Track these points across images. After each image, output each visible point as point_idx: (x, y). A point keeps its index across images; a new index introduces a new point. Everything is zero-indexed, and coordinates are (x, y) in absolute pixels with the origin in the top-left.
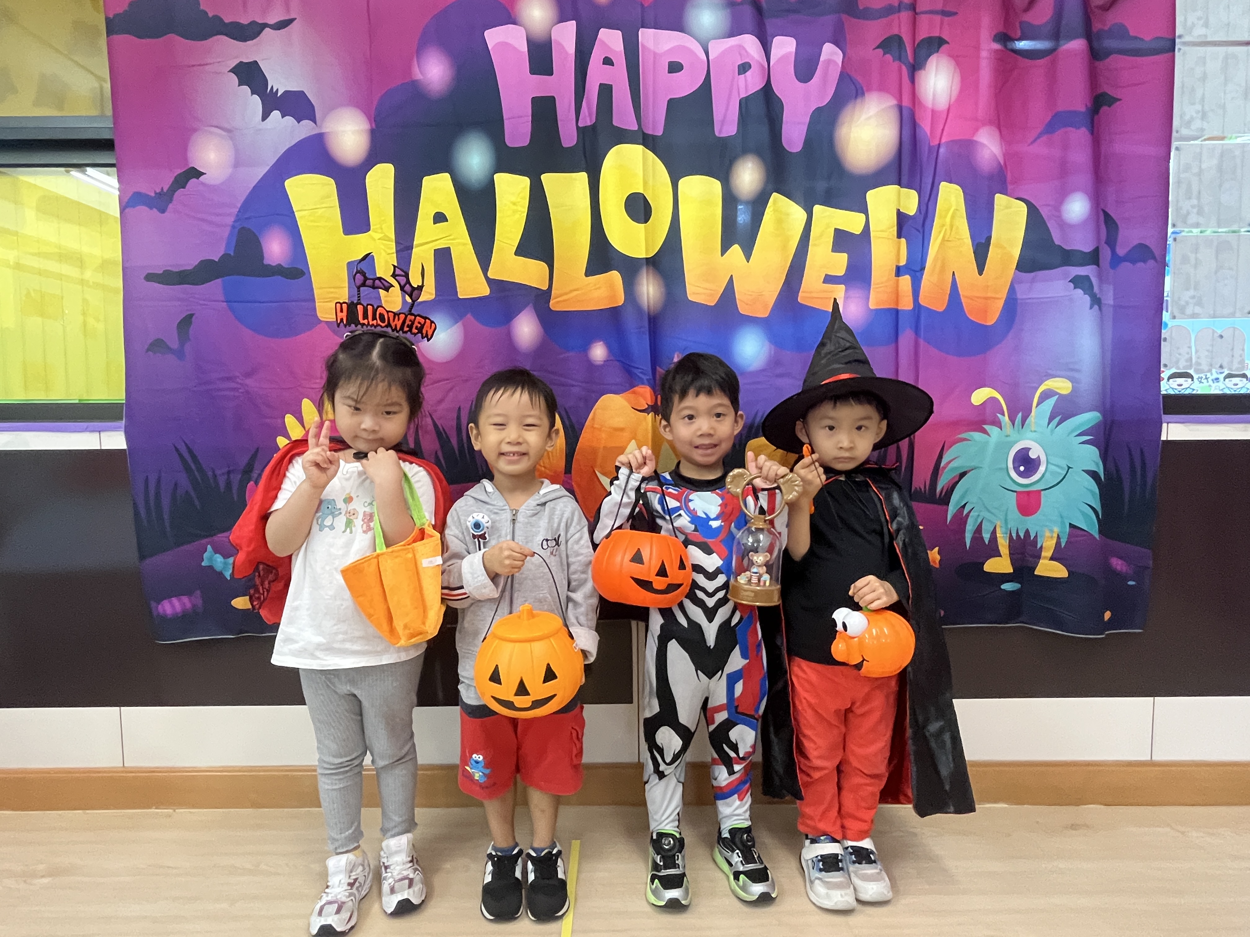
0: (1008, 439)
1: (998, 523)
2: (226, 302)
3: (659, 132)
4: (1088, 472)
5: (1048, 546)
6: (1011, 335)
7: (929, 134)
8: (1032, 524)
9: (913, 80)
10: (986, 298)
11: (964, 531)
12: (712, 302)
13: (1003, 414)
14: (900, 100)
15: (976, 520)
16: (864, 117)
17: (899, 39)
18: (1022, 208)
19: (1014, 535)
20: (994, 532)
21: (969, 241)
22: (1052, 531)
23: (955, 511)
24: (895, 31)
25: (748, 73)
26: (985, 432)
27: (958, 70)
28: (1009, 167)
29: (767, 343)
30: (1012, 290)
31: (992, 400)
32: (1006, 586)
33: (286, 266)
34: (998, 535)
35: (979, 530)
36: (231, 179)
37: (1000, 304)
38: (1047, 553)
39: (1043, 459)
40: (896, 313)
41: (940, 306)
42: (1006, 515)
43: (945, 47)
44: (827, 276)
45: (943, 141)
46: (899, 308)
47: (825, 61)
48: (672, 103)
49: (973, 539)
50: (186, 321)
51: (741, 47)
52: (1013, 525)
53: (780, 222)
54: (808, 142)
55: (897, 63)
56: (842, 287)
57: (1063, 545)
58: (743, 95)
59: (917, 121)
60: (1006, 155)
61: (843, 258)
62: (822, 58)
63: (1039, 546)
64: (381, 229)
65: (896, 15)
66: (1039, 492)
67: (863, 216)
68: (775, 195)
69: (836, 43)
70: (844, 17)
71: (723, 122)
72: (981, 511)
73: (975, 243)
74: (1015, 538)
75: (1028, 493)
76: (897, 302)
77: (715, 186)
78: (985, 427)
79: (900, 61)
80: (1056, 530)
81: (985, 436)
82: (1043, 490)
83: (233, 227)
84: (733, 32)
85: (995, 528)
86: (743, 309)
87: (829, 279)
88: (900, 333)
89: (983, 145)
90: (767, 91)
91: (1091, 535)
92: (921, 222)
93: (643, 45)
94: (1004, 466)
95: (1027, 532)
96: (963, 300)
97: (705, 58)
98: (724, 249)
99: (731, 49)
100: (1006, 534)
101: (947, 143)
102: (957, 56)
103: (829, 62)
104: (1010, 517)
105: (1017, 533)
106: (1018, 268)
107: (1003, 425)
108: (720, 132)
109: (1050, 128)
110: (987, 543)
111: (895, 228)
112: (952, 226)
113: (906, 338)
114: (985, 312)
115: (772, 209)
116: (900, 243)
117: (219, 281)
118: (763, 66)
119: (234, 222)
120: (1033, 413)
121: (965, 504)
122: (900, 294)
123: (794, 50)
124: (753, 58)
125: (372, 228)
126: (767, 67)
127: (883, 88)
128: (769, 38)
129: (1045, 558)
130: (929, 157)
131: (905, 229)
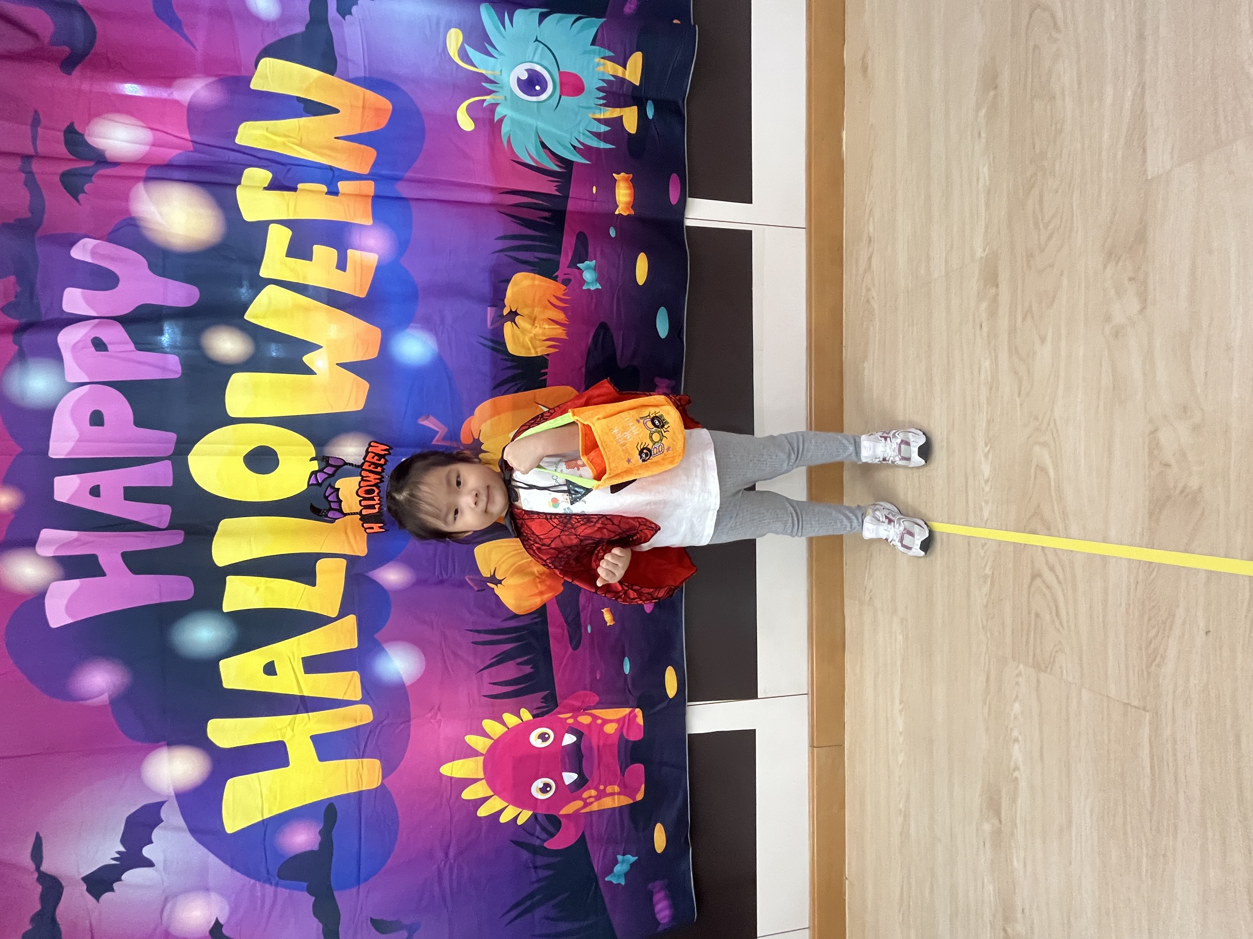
0: (509, 97)
1: (591, 116)
2: (359, 884)
3: (173, 436)
4: (540, 22)
5: (612, 69)
6: (403, 87)
7: (180, 151)
8: (592, 83)
9: (115, 164)
10: (364, 107)
11: (598, 150)
12: (365, 385)
13: (485, 100)
14: (137, 179)
15: (588, 137)
16: (158, 218)
17: (64, 175)
18: (267, 63)
19: (602, 102)
20: (599, 120)
21: (303, 121)
22: (598, 64)
23: (579, 156)
24: (57, 179)
25: (105, 340)
26: (501, 120)
27: (105, 116)
28: (220, 73)
29: (408, 331)
30: (355, 81)
31: (469, 109)
32: (650, 114)
33: (322, 826)
34: (602, 117)
35: (598, 135)
36: (222, 892)
37: (370, 94)
38: (619, 71)
39: (529, 66)
40: (377, 199)
41: (371, 154)
42: (582, 107)
43: (77, 127)
44: (338, 267)
45: (189, 138)
46: (372, 194)
47: (93, 257)
48: (138, 423)
49: (606, 141)
50: (379, 925)
51: (75, 348)
52: (593, 102)
53: (277, 313)
54: (188, 280)
55: (93, 179)
56: (350, 252)
57: (611, 54)
58: (132, 346)
59: (165, 163)
60: (207, 73)
61: (319, 250)
62: (89, 259)
63: (612, 79)
64: (280, 729)
65: (36, 176)
66: (561, 74)
67: (272, 227)
68: (247, 317)
69: (72, 244)
70: (38, 234)
71: (164, 369)
72: (580, 132)
73: (304, 113)
74: (605, 101)
75: (562, 84)
76: (367, 196)
77: (238, 380)
78: (496, 120)
79: (92, 176)
80: (597, 60)
81: (505, 120)
82: (559, 70)
83: (277, 885)
84: (56, 355)
85: (595, 119)
86: (372, 353)
87: (342, 265)
88: (399, 196)
89: (194, 96)
90: (125, 321)
91: (601, 26)
92: (280, 166)
93: (68, 454)
94: (536, 104)
95: (599, 89)
96: (365, 131)
97: (88, 386)
98: (308, 371)
99: (76, 358)
100: (601, 109)
101: (191, 133)
102: (90, 114)
103: (93, 253)
104: (584, 104)
105: (600, 98)
106: (332, 73)
107: (494, 102)
108: (176, 372)
109: (175, 24)
110: (610, 128)
111: (285, 193)
112: (285, 136)
113: (403, 190)
114: (378, 111)
115: (262, 320)
116: (302, 190)
117: (336, 894)
118: (96, 325)
119: (271, 884)
120: (484, 72)
121: (572, 145)
122: (358, 193)
123: (79, 290)
124: (85, 335)
125: (280, 739)
126: (97, 321)
127: (126, 197)
128: (64, 316)
129: (624, 73)
130: (203, 153)
131: (287, 184)
